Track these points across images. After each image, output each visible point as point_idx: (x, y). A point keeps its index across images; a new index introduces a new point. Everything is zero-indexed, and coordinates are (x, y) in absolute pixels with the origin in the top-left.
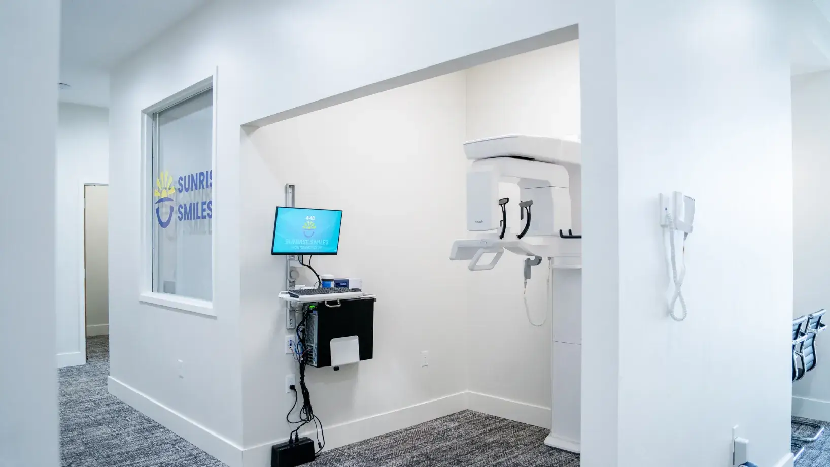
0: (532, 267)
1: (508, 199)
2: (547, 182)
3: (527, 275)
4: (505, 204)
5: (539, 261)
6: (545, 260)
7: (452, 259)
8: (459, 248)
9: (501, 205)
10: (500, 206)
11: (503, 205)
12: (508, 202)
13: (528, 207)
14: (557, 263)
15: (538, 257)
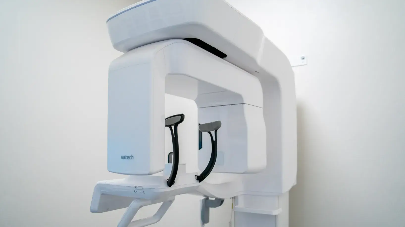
0: (211, 209)
1: (182, 116)
2: (239, 96)
3: (205, 218)
4: (176, 125)
5: (220, 202)
6: (227, 203)
7: (93, 211)
8: (103, 194)
9: (170, 127)
10: (168, 129)
11: (173, 127)
12: (182, 120)
13: (213, 133)
14: (241, 205)
15: (220, 199)
